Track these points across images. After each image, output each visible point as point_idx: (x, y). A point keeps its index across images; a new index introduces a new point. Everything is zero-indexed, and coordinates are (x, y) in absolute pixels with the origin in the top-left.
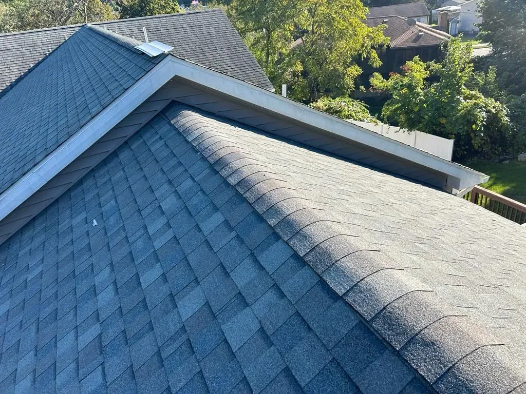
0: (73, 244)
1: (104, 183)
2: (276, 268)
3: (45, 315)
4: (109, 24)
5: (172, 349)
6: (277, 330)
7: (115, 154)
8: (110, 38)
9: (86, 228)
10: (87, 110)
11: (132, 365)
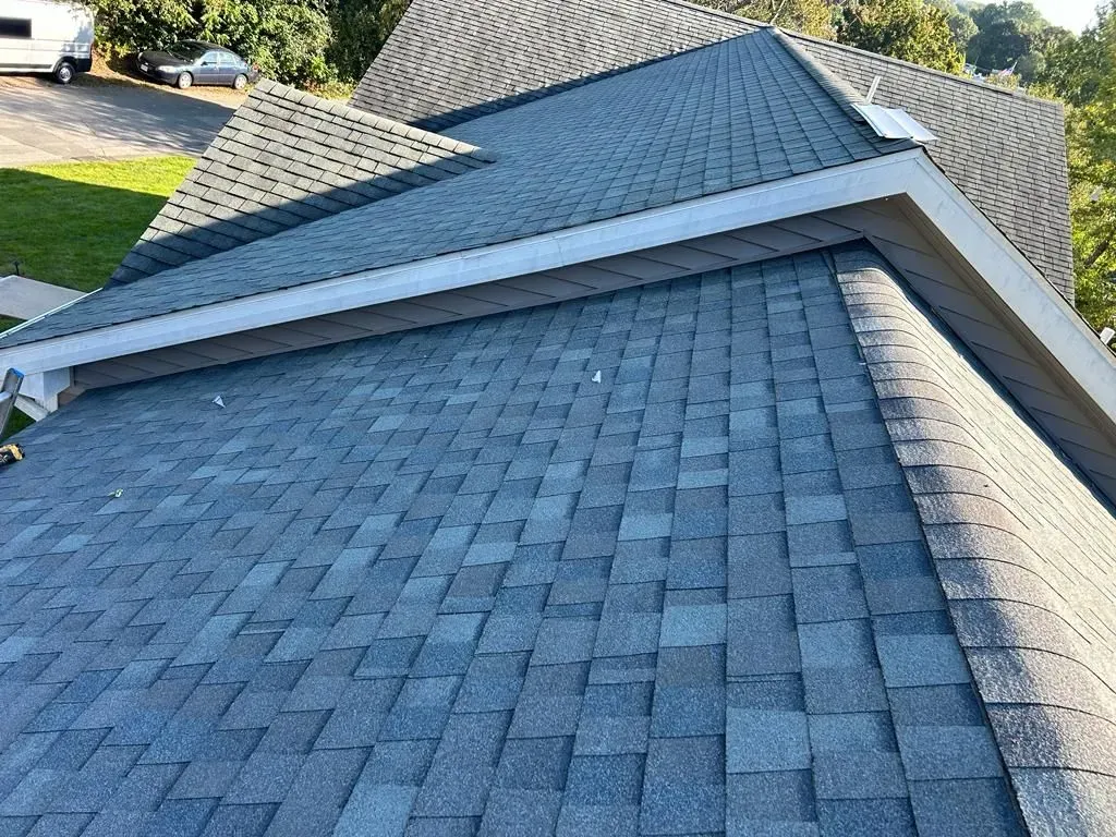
0: (544, 389)
1: (650, 320)
2: (908, 684)
3: (443, 474)
4: (813, 45)
5: (615, 679)
6: (842, 800)
7: (697, 280)
8: (809, 70)
9: (577, 377)
10: (698, 178)
11: (532, 651)
